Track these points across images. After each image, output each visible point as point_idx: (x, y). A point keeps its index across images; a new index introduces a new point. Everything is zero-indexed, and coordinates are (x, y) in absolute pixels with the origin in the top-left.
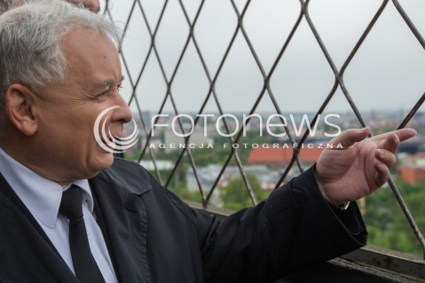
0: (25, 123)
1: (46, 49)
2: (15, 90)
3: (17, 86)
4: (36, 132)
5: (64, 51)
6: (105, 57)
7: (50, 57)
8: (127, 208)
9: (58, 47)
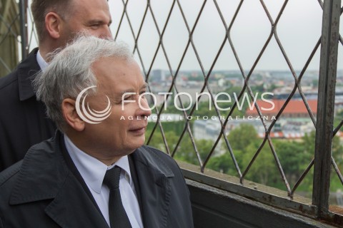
0: (76, 123)
1: (83, 73)
2: (67, 103)
3: (68, 100)
4: (85, 129)
5: (95, 73)
6: (124, 75)
7: (85, 78)
8: (157, 184)
9: (89, 70)
